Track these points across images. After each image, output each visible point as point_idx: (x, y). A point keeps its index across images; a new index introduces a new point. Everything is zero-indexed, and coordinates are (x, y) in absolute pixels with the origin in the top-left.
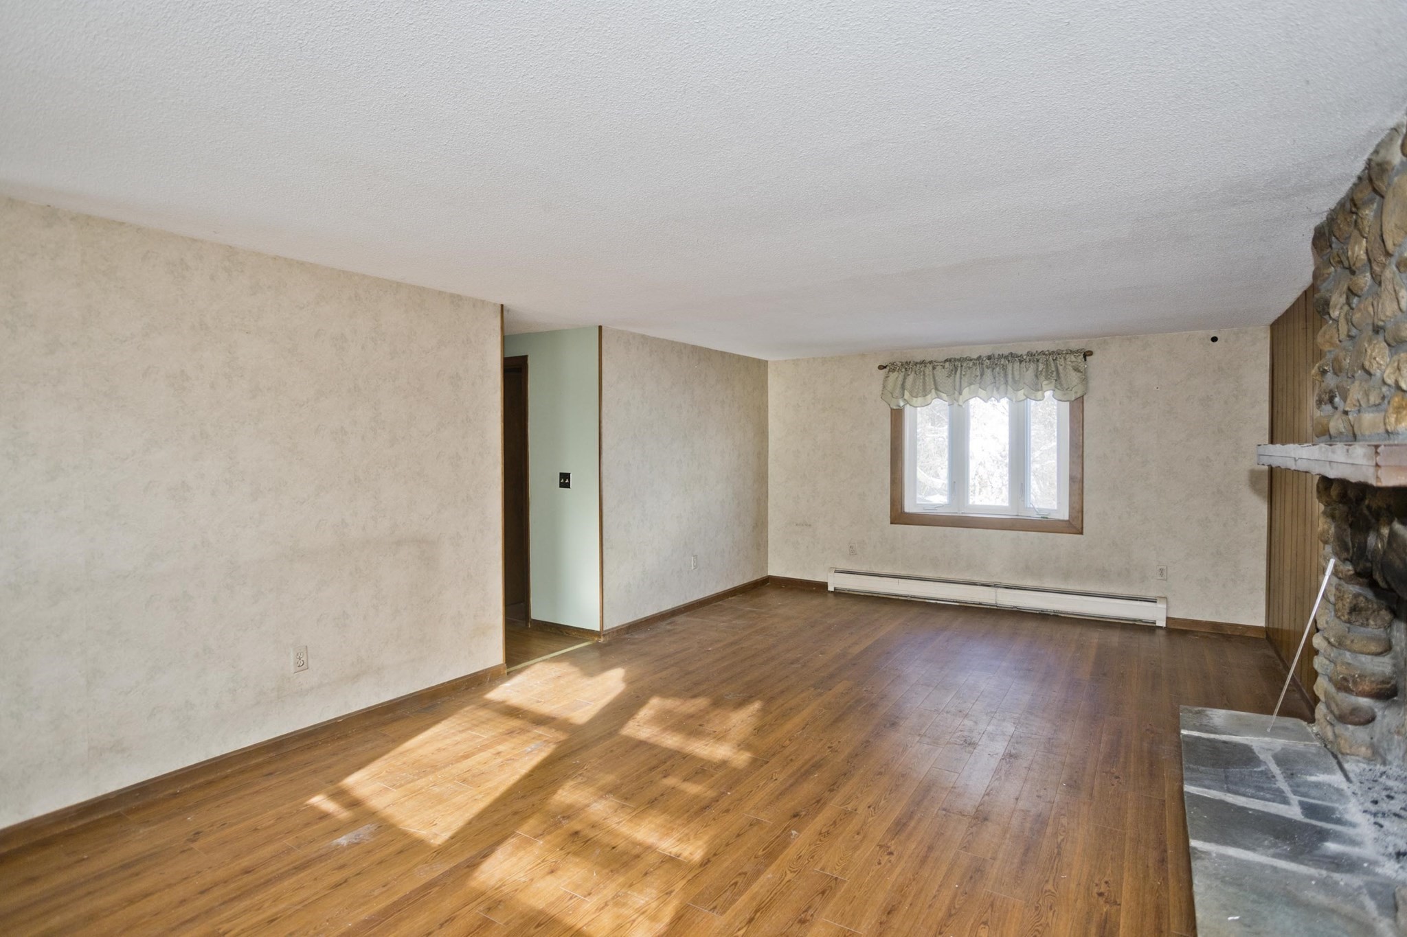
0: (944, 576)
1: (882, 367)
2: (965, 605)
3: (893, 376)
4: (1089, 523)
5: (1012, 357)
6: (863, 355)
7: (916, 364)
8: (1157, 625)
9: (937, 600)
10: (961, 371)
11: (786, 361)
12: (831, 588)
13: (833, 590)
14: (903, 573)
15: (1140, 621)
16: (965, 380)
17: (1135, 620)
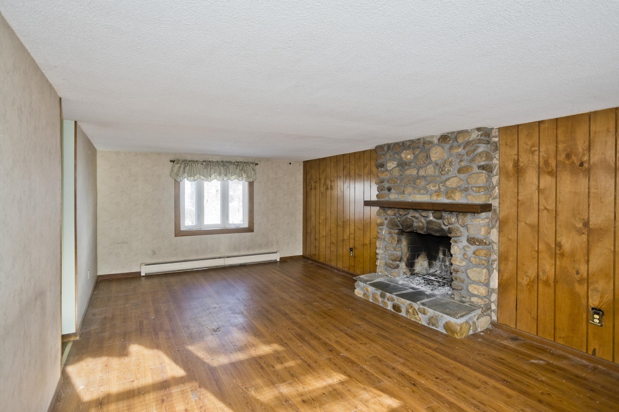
0: (201, 257)
1: (171, 161)
2: (211, 268)
3: (177, 166)
4: (256, 227)
5: (230, 162)
6: (159, 154)
7: (189, 161)
8: (277, 261)
9: (198, 269)
10: (210, 166)
11: (110, 151)
12: (143, 274)
13: (144, 275)
14: (182, 259)
15: (271, 260)
16: (213, 171)
17: (270, 261)
